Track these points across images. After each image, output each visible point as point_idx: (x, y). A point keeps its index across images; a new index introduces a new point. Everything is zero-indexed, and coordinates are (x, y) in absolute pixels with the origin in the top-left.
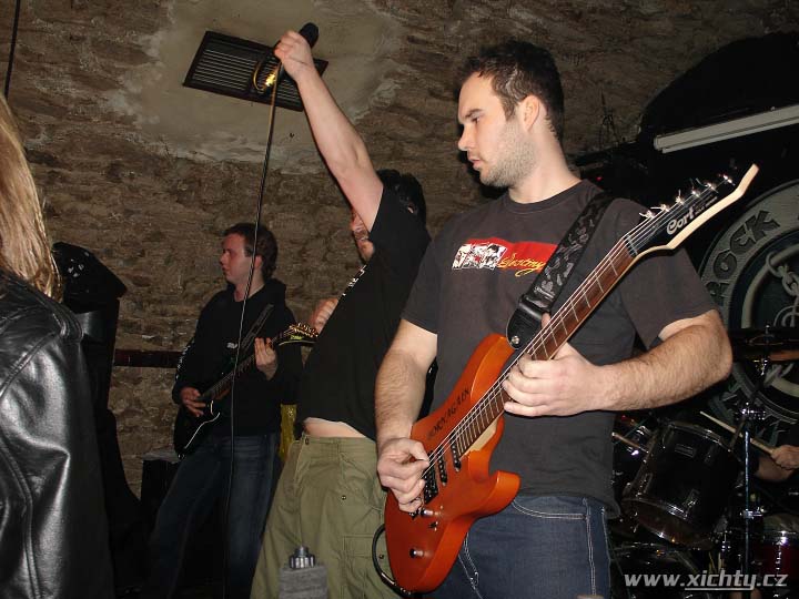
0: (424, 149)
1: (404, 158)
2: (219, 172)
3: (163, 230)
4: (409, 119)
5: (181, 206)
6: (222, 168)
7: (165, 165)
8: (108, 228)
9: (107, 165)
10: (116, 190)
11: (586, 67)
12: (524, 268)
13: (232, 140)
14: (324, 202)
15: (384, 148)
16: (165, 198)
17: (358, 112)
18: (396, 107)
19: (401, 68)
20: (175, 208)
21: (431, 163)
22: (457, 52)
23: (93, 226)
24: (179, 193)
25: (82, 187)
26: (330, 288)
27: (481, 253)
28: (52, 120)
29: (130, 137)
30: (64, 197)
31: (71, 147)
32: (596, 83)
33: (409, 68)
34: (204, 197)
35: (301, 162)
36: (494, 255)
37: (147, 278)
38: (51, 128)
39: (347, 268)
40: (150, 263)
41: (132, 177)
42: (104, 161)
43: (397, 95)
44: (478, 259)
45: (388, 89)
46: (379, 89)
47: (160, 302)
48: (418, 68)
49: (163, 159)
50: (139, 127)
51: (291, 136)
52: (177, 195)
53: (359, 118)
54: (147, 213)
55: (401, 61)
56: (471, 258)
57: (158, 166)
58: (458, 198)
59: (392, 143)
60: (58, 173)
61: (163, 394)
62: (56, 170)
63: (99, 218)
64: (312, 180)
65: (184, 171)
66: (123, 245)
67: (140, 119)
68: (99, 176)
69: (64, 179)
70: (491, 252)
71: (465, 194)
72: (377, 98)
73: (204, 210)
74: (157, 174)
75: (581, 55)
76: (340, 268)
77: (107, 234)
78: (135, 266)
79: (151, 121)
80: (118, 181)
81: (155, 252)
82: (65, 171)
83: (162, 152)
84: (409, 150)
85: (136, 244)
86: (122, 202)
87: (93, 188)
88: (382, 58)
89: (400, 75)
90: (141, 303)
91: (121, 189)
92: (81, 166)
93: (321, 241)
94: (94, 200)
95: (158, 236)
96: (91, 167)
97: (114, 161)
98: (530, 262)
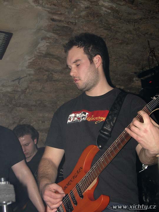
0: (63, 75)
1: (54, 81)
4: (55, 60)
11: (139, 28)
12: (98, 120)
15: (44, 76)
17: (29, 58)
18: (48, 55)
19: (49, 35)
21: (67, 82)
22: (75, 25)
27: (79, 116)
32: (144, 35)
33: (53, 35)
35: (3, 86)
36: (85, 115)
43: (48, 48)
44: (79, 118)
45: (43, 46)
46: (39, 46)
48: (57, 34)
53: (30, 61)
55: (48, 31)
56: (76, 119)
59: (47, 73)
64: (9, 95)
70: (83, 115)
72: (38, 51)
75: (136, 21)
84: (56, 76)
88: (39, 30)
89: (49, 38)
98: (100, 118)
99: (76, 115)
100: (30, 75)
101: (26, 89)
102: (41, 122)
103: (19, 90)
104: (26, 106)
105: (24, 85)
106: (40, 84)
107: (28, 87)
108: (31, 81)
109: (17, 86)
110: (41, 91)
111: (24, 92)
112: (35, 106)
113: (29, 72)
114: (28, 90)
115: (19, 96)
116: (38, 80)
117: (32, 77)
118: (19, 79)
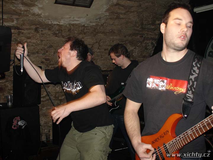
0: (126, 15)
1: (120, 18)
2: (67, 27)
3: (52, 45)
4: (121, 7)
5: (57, 38)
6: (68, 26)
7: (51, 26)
8: (37, 45)
9: (34, 28)
10: (38, 35)
13: (70, 18)
14: (98, 33)
15: (114, 16)
16: (52, 36)
18: (117, 4)
20: (55, 38)
21: (128, 19)
23: (32, 46)
24: (56, 34)
25: (28, 35)
26: (100, 56)
28: (17, 17)
29: (40, 19)
30: (23, 38)
31: (24, 24)
34: (63, 34)
35: (91, 22)
37: (49, 58)
38: (17, 19)
39: (105, 50)
40: (49, 54)
41: (42, 31)
42: (33, 27)
43: (118, 1)
44: (157, 85)
47: (53, 64)
49: (50, 25)
50: (43, 17)
51: (87, 15)
52: (55, 35)
53: (107, 8)
54: (47, 40)
56: (154, 85)
57: (49, 27)
58: (136, 28)
59: (116, 15)
60: (21, 32)
61: (56, 89)
62: (20, 31)
63: (34, 43)
64: (94, 27)
65: (57, 28)
66: (41, 50)
67: (43, 14)
68: (33, 31)
69: (23, 33)
71: (138, 27)
72: (111, 2)
73: (64, 38)
74: (49, 29)
76: (103, 50)
77: (36, 47)
78: (45, 55)
79: (46, 14)
80: (38, 32)
81: (50, 51)
82: (23, 31)
83: (50, 23)
84: (121, 16)
85: (45, 49)
86: (40, 38)
87: (31, 35)
90: (48, 65)
91: (39, 35)
92: (27, 29)
93: (97, 44)
94: (32, 38)
95: (51, 46)
96: (30, 29)
97: (36, 27)
98: (179, 88)
99: (154, 80)
100: (106, 16)
101: (104, 24)
102: (111, 41)
103: (100, 24)
104: (103, 33)
105: (103, 21)
106: (111, 20)
107: (105, 22)
108: (107, 19)
109: (99, 22)
110: (112, 24)
111: (102, 25)
112: (108, 33)
113: (106, 14)
114: (105, 24)
115: (100, 28)
116: (111, 19)
117: (107, 17)
118: (100, 18)
